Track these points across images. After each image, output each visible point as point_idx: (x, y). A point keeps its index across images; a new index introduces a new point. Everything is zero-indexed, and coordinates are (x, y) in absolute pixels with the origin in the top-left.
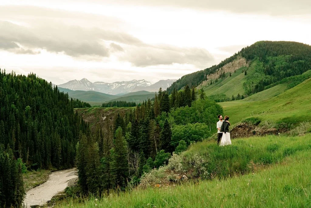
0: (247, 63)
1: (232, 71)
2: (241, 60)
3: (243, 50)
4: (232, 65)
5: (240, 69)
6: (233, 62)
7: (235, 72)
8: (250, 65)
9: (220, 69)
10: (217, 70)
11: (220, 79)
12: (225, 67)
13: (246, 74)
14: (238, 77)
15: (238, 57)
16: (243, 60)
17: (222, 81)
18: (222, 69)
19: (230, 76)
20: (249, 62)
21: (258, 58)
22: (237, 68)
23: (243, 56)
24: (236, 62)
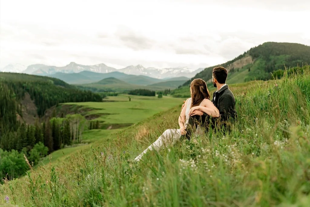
0: (253, 60)
1: (240, 66)
2: (248, 58)
3: (251, 49)
4: (241, 62)
5: (246, 66)
6: (242, 59)
7: (242, 68)
8: (254, 63)
9: (231, 65)
10: (228, 65)
11: (230, 73)
12: (235, 63)
13: (249, 70)
14: (243, 73)
15: (246, 55)
16: (249, 58)
17: (230, 75)
18: (232, 65)
19: (238, 71)
20: (255, 60)
21: (262, 57)
22: (244, 65)
23: (250, 55)
24: (244, 59)
